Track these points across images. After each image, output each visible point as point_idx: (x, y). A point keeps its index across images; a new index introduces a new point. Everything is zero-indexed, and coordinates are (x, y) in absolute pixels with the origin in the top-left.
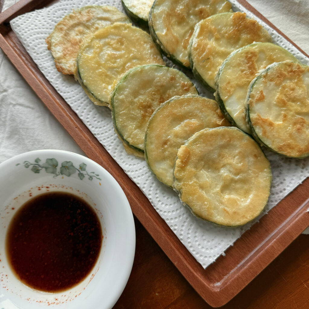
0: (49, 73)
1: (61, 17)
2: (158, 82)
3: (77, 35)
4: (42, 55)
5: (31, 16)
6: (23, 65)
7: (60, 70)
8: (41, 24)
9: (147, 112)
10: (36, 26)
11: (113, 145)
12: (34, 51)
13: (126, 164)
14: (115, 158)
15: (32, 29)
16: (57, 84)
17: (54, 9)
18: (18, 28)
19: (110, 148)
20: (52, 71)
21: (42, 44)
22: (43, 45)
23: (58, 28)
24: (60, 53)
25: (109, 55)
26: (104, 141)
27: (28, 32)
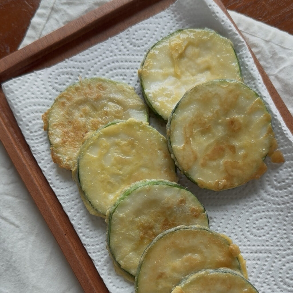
0: (43, 159)
1: (64, 84)
2: (166, 204)
3: (82, 116)
4: (36, 134)
5: (29, 79)
6: (12, 143)
7: (56, 161)
8: (39, 91)
9: (147, 234)
10: (33, 94)
11: (102, 261)
12: (27, 128)
13: (114, 285)
14: (102, 276)
15: (28, 99)
16: (50, 175)
17: (57, 71)
18: (12, 94)
19: (99, 263)
20: (46, 158)
21: (38, 119)
22: (38, 121)
23: (59, 102)
24: (59, 138)
25: (116, 159)
26: (94, 255)
27: (23, 102)
